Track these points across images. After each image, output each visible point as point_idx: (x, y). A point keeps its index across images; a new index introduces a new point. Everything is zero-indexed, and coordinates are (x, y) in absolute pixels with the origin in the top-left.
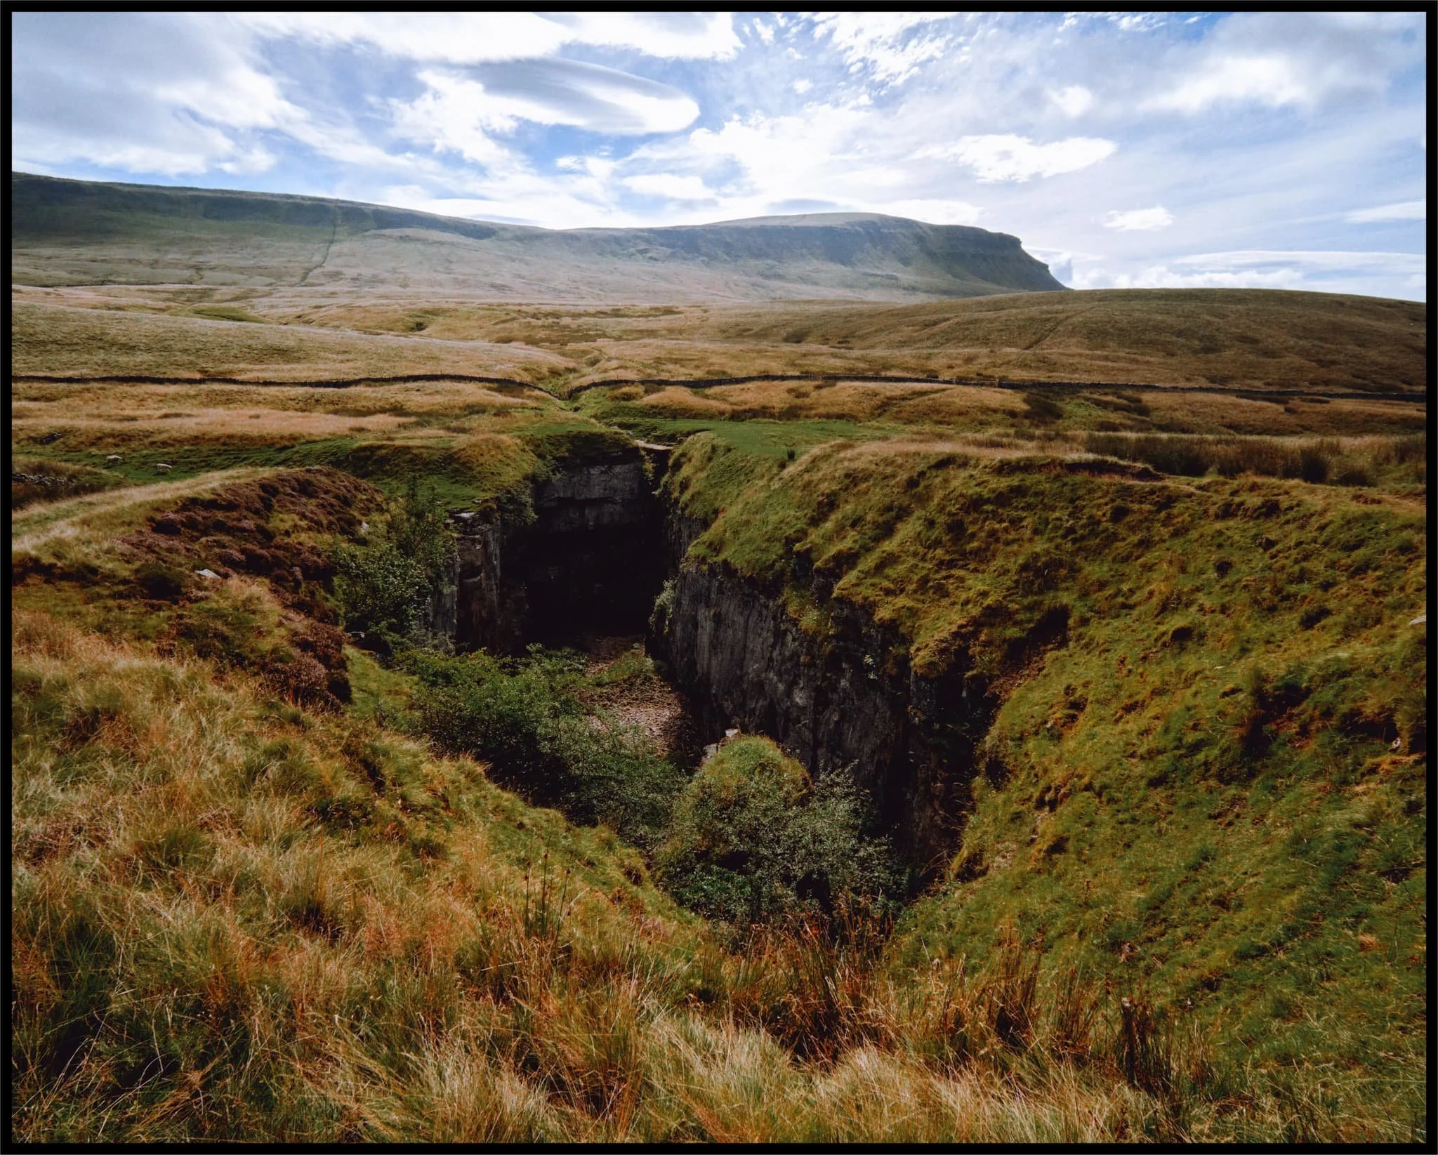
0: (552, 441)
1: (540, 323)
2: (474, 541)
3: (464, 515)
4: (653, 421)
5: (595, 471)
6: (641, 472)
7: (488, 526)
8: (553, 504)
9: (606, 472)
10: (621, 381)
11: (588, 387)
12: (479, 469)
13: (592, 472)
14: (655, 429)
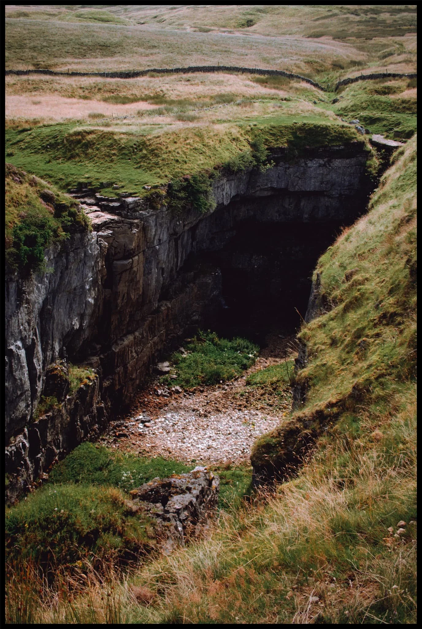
0: (275, 131)
1: (357, 18)
2: (131, 224)
3: (130, 200)
4: (399, 116)
5: (313, 164)
6: (363, 168)
7: (151, 212)
8: (266, 193)
9: (324, 165)
10: (389, 75)
11: (356, 80)
12: (165, 156)
13: (310, 164)
14: (399, 124)
